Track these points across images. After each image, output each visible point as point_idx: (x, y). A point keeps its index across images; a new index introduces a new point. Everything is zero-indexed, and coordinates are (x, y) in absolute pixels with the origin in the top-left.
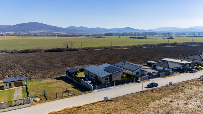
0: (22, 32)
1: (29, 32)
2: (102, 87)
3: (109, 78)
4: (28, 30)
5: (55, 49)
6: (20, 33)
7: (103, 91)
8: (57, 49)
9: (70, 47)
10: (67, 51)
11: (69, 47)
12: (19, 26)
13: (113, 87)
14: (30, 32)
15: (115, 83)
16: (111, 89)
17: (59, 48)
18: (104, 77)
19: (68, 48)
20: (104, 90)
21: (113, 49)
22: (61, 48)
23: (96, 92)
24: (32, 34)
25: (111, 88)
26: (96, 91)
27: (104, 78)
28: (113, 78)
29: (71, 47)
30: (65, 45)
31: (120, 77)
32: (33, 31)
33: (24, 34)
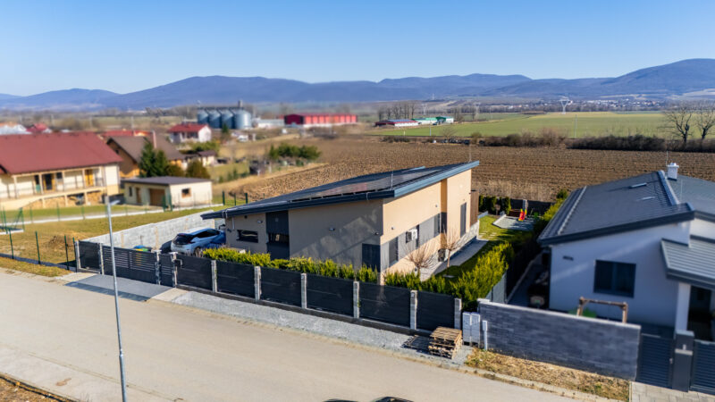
1: (668, 97)
4: (666, 90)
6: (634, 101)
9: (698, 135)
19: (685, 136)
25: (172, 294)
29: (704, 135)
30: (671, 124)
31: (358, 250)
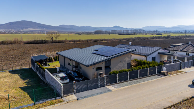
0: (13, 30)
2: (89, 86)
3: (103, 65)
4: (19, 28)
5: (38, 41)
6: (11, 31)
7: (92, 97)
8: (40, 41)
10: (51, 43)
11: (54, 39)
12: (10, 24)
13: (114, 85)
14: (21, 30)
15: (118, 76)
16: (110, 91)
17: (42, 39)
18: (94, 64)
20: (92, 95)
21: (104, 41)
22: (44, 39)
23: (72, 101)
24: (22, 32)
25: (111, 87)
26: (73, 97)
27: (93, 67)
28: (111, 67)
29: (56, 39)
30: (49, 37)
31: (126, 65)
32: (24, 29)
33: (14, 32)
